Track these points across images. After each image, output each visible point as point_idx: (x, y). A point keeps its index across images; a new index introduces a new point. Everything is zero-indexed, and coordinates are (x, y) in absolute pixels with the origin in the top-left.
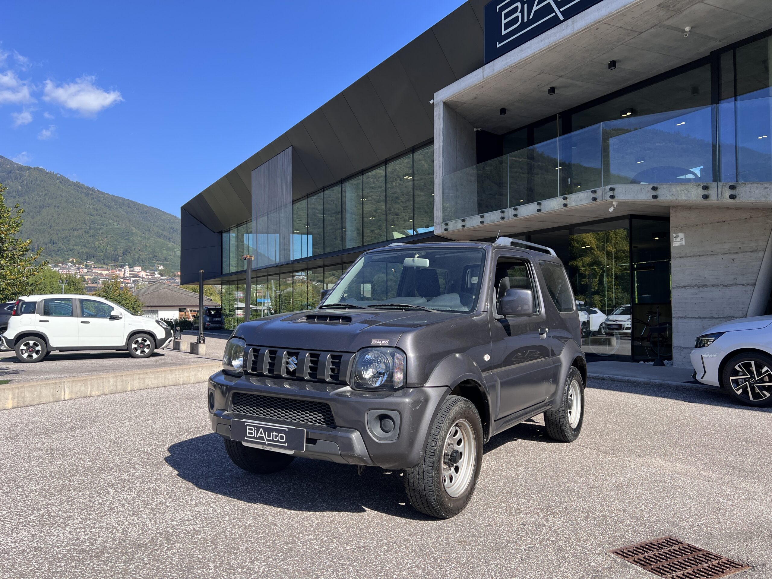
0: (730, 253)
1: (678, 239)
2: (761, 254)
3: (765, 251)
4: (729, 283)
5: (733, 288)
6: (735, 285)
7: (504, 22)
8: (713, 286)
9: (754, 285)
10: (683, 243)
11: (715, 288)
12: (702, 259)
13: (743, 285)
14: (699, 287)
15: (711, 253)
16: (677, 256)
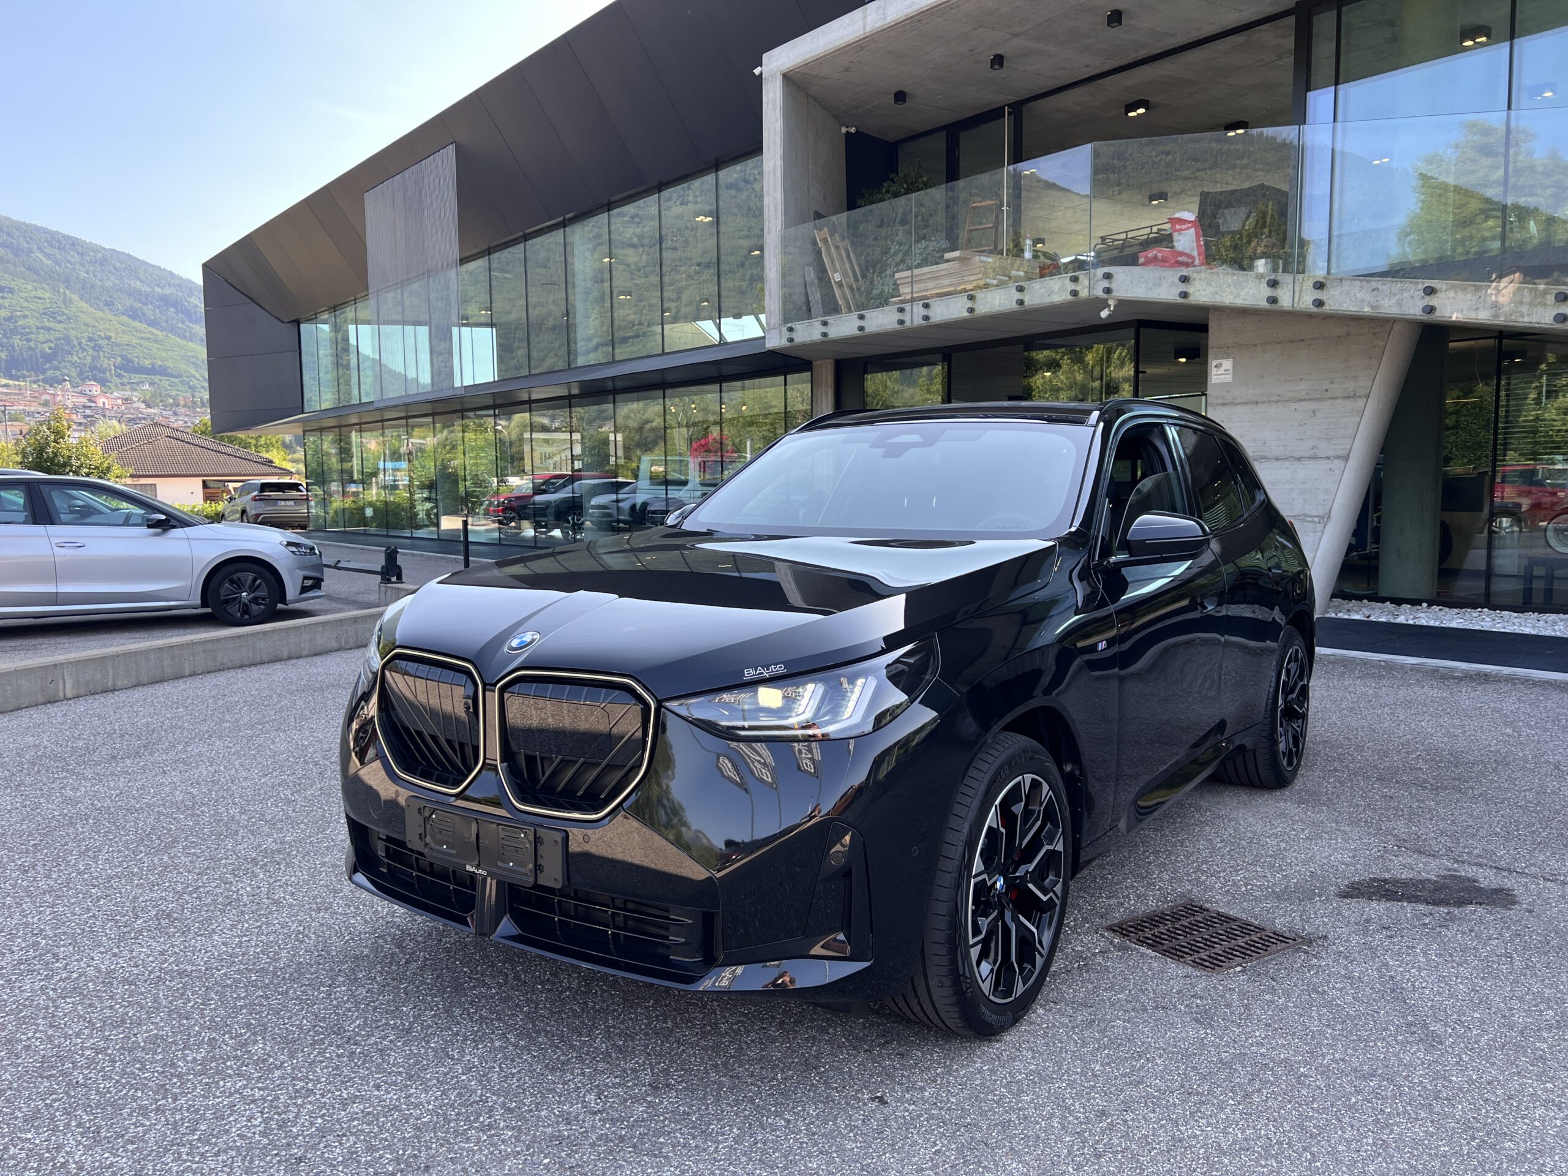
0: (1309, 400)
1: (1221, 371)
2: (1361, 403)
3: (1368, 397)
4: (1304, 455)
5: (1311, 463)
6: (1315, 458)
8: (1277, 459)
9: (1346, 458)
10: (1229, 378)
11: (1280, 462)
12: (1260, 408)
13: (1328, 458)
15: (1277, 398)
16: (1220, 401)
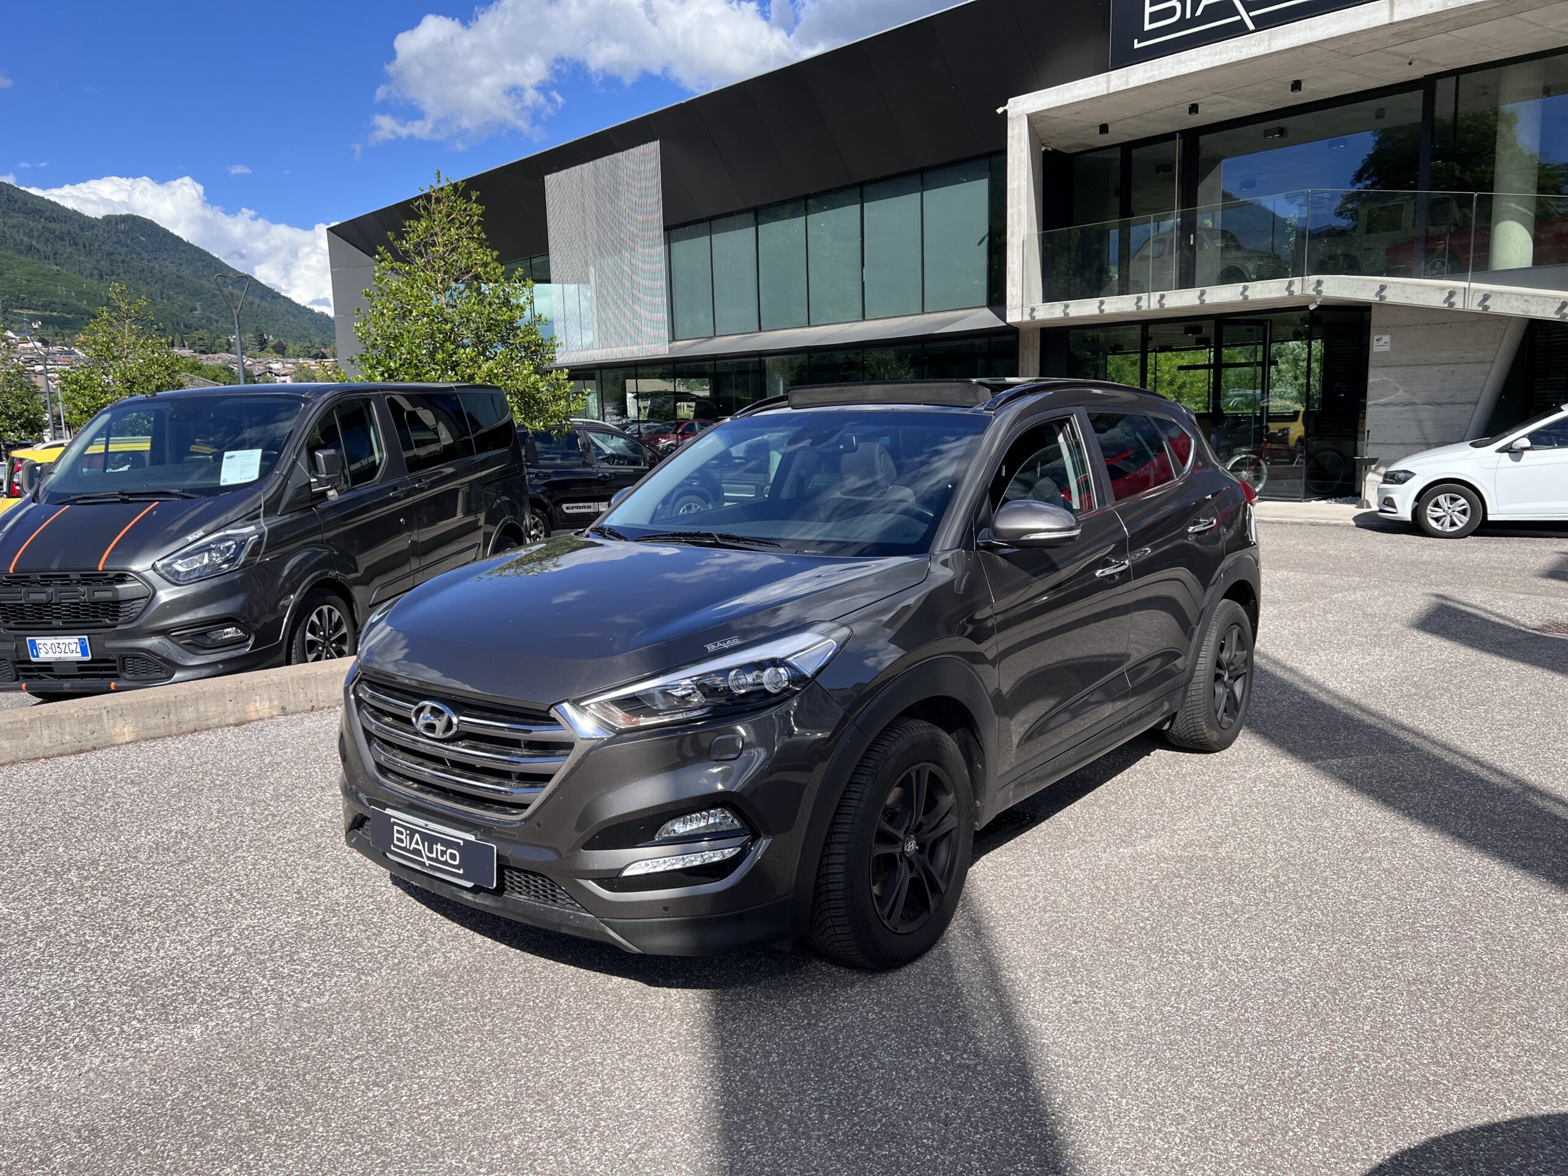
0: (1449, 364)
1: (1381, 343)
2: (1487, 366)
3: (1493, 362)
4: (1445, 401)
5: (1450, 407)
6: (1452, 403)
7: (1148, 10)
8: (1423, 404)
9: (1476, 403)
11: (1425, 406)
12: (1411, 370)
13: (1462, 403)
14: (1405, 405)
15: (1424, 363)
16: (1378, 364)
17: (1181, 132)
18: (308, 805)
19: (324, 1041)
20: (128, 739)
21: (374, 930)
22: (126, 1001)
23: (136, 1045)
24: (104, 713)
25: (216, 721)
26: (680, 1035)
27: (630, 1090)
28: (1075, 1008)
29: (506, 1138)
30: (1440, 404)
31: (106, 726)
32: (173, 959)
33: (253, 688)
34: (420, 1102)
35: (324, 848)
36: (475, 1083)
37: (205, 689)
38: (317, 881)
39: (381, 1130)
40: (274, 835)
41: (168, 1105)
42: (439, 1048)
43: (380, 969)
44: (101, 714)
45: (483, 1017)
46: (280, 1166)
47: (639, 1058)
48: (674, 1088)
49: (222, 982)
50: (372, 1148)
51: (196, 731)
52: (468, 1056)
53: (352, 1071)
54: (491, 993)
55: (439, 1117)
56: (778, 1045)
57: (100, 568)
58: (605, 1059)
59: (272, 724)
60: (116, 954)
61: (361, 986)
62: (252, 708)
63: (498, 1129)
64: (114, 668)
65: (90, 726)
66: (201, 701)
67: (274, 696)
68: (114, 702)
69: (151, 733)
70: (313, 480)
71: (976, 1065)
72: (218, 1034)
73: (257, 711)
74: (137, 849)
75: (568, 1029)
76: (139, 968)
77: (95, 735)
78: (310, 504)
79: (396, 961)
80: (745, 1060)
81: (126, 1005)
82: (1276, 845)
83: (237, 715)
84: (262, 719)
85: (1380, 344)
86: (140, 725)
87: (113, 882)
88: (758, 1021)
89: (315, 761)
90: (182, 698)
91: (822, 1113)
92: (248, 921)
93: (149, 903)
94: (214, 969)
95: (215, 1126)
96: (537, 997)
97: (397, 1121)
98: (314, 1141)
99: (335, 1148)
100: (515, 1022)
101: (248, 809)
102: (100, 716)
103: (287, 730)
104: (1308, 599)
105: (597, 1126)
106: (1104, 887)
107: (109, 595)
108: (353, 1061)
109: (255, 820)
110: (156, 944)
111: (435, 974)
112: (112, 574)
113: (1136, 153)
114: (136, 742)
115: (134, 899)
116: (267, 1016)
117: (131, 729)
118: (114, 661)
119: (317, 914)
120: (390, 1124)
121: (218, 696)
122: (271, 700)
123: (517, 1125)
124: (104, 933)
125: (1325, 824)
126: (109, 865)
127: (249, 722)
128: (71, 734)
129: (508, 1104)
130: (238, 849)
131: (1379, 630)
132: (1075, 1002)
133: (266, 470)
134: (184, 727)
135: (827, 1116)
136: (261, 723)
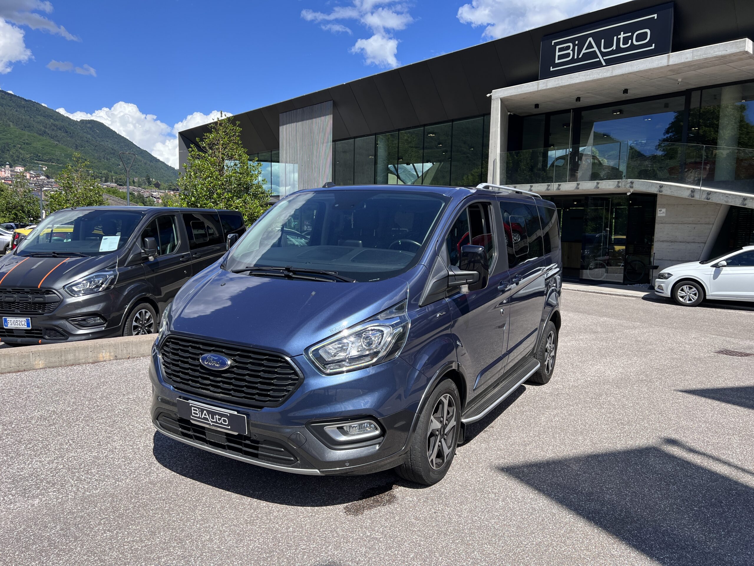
0: (693, 224)
2: (711, 226)
3: (713, 224)
4: (690, 241)
5: (692, 244)
6: (694, 242)
7: (558, 54)
8: (680, 242)
9: (705, 243)
12: (675, 225)
14: (672, 242)
16: (661, 222)
17: (573, 109)
18: (115, 402)
19: (91, 510)
20: (41, 367)
21: (129, 462)
22: (9, 486)
23: (8, 506)
24: (31, 354)
25: (83, 360)
26: (252, 517)
27: (222, 540)
28: (434, 515)
29: (159, 558)
30: (688, 243)
31: (31, 360)
32: (34, 469)
33: (102, 346)
34: (126, 540)
35: (117, 422)
36: (153, 533)
37: (79, 345)
38: (109, 437)
39: (105, 551)
40: (95, 415)
41: (15, 534)
42: (142, 516)
43: (126, 479)
44: (29, 355)
45: (166, 504)
46: (56, 563)
47: (230, 526)
48: (241, 540)
49: (54, 480)
50: (99, 559)
51: (73, 365)
52: (154, 521)
53: (100, 524)
54: (173, 493)
55: (132, 547)
56: (294, 524)
57: (39, 287)
58: (215, 526)
59: (109, 364)
60: (10, 465)
61: (116, 486)
62: (101, 356)
63: (156, 554)
64: (41, 334)
65: (24, 360)
66: (77, 351)
67: (111, 351)
68: (36, 350)
69: (52, 365)
70: (143, 251)
71: (380, 538)
72: (46, 504)
73: (104, 357)
74: (32, 418)
75: (202, 511)
76: (18, 472)
77: (26, 364)
78: (140, 262)
79: (135, 476)
80: (278, 530)
81: (8, 488)
82: (553, 447)
83: (94, 358)
84: (105, 361)
85: (661, 213)
86: (47, 360)
87: (17, 432)
88: (289, 513)
89: (124, 382)
90: (68, 349)
91: (304, 555)
92: (73, 454)
93: (30, 443)
94: (51, 475)
95: (33, 544)
96: (193, 496)
97: (113, 547)
98: (74, 554)
99: (82, 557)
100: (180, 507)
101: (87, 402)
102: (29, 356)
103: (115, 367)
104: (612, 332)
105: (201, 555)
106: (467, 461)
107: (42, 299)
108: (101, 520)
109: (89, 408)
110: (29, 462)
111: (151, 483)
112: (44, 290)
113: (552, 118)
114: (44, 368)
115: (24, 440)
116: (70, 497)
117: (43, 362)
118: (41, 330)
119: (105, 453)
120: (110, 549)
121: (86, 349)
122: (110, 353)
123: (166, 552)
124: (7, 455)
125: (580, 438)
126: (17, 424)
127: (99, 362)
128: (15, 363)
129: (164, 543)
130: (77, 420)
131: (640, 349)
132: (435, 513)
133: (120, 246)
134: (68, 363)
135: (305, 557)
136: (105, 363)
